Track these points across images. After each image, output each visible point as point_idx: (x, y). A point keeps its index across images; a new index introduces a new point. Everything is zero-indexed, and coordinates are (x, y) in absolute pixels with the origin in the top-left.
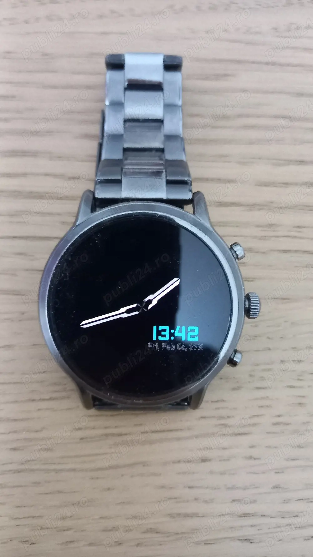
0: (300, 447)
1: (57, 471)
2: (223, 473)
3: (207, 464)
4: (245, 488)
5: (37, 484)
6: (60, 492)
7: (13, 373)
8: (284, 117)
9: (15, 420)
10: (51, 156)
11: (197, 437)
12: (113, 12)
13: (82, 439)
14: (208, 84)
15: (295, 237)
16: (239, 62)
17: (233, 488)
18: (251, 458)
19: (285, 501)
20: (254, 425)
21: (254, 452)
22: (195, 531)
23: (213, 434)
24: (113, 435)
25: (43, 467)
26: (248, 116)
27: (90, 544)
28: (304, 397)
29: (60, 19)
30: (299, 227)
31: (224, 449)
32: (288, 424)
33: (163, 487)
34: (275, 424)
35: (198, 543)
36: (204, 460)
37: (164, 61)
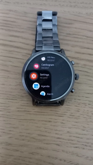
0: (76, 122)
1: (10, 118)
2: (54, 126)
4: (60, 131)
5: (4, 121)
6: (10, 124)
7: (3, 91)
8: (85, 36)
9: (2, 103)
10: (22, 38)
11: (49, 115)
12: (44, 4)
13: (18, 111)
14: (66, 25)
15: (83, 67)
16: (76, 21)
17: (56, 130)
18: (62, 123)
19: (70, 136)
20: (65, 114)
21: (63, 122)
22: (44, 140)
23: (53, 115)
24: (27, 111)
25: (7, 117)
26: (76, 35)
27: (16, 139)
28: (79, 109)
29: (30, 4)
30: (85, 65)
31: (56, 119)
32: (74, 116)
33: (38, 127)
34: (71, 115)
35: (45, 143)
36: (50, 122)
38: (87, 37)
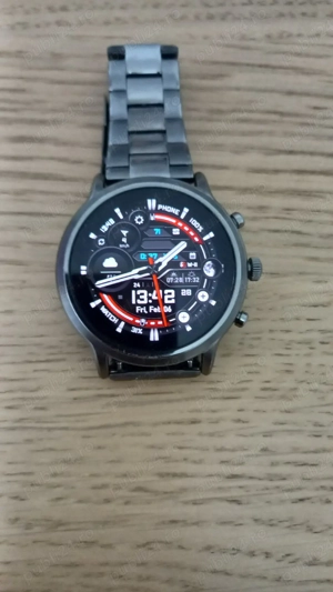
0: (287, 412)
1: (50, 429)
2: (211, 435)
3: (197, 425)
4: (233, 450)
5: (29, 441)
6: (51, 449)
7: (12, 336)
8: (275, 113)
9: (12, 380)
10: (57, 142)
11: (187, 399)
12: (118, 19)
13: (75, 399)
14: (205, 83)
15: (284, 218)
16: (233, 64)
17: (222, 449)
18: (239, 421)
19: (273, 464)
20: (243, 389)
21: (241, 415)
22: (183, 490)
23: (203, 397)
24: (106, 396)
25: (38, 425)
26: (240, 111)
27: (80, 501)
28: (291, 364)
29: (68, 24)
30: (288, 209)
31: (214, 411)
32: (275, 390)
33: (152, 447)
34: (264, 389)
35: (186, 503)
36: (194, 422)
37: (162, 51)
38: (282, 114)
